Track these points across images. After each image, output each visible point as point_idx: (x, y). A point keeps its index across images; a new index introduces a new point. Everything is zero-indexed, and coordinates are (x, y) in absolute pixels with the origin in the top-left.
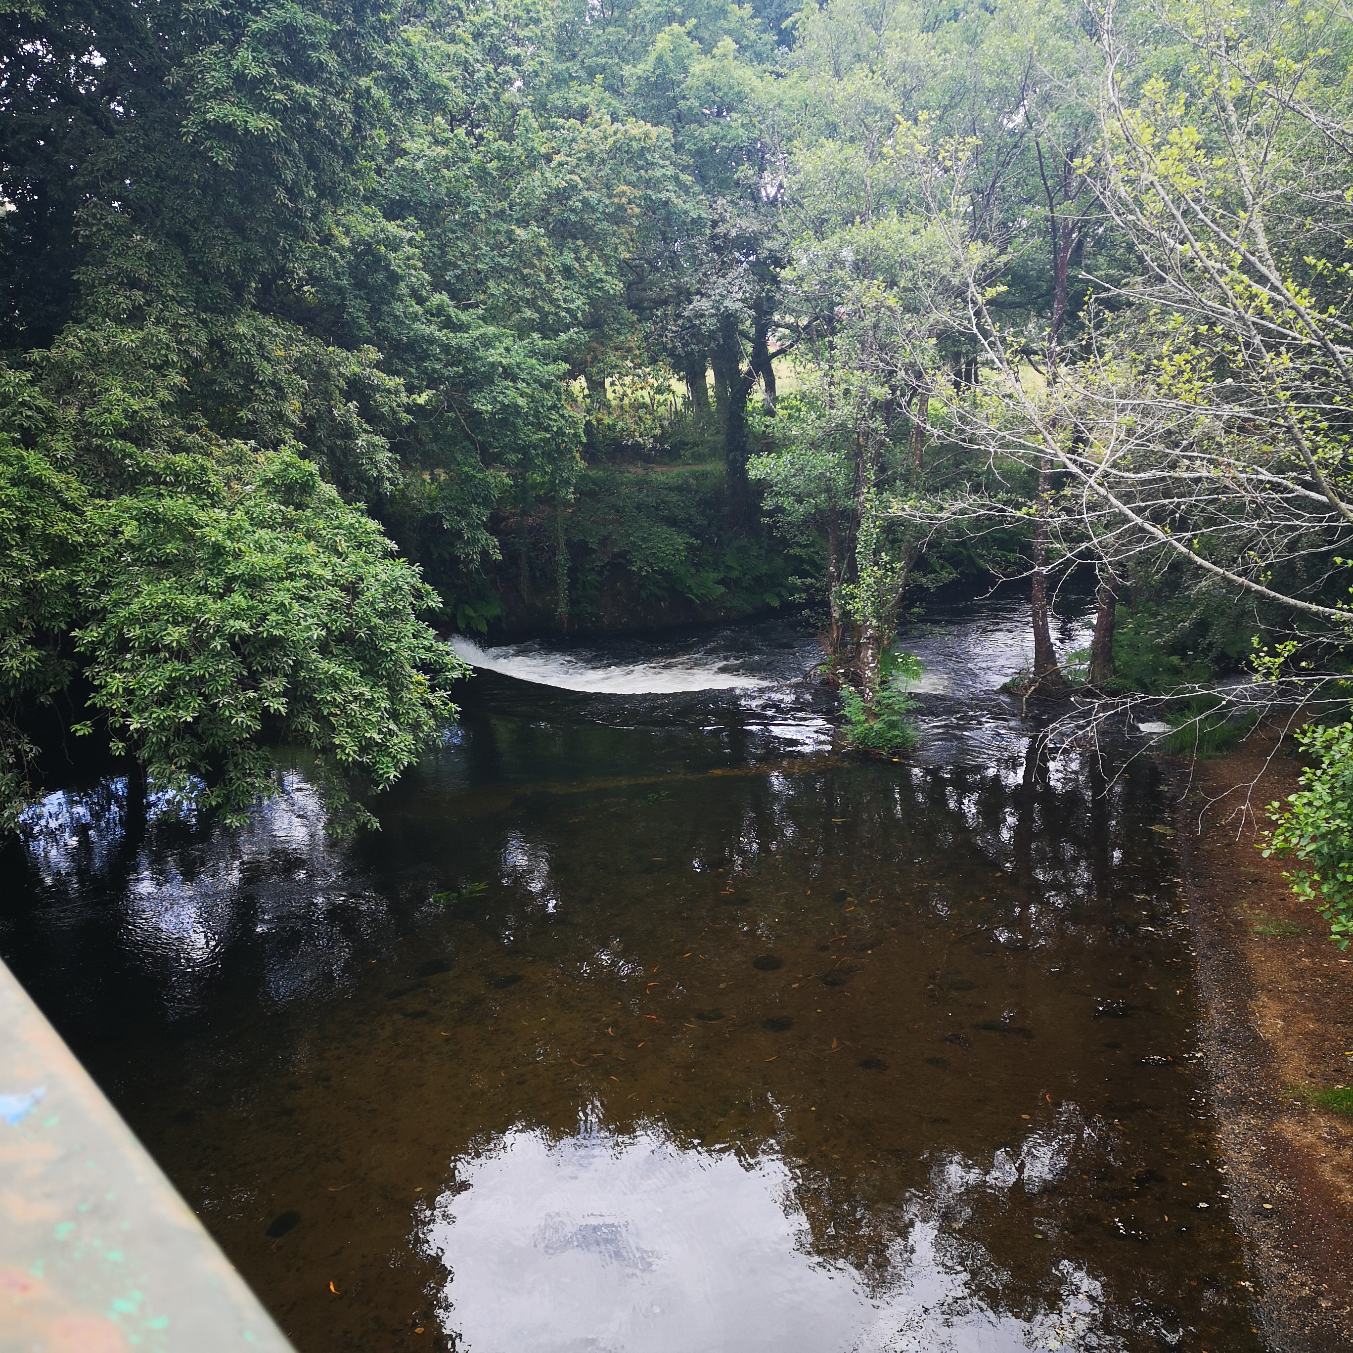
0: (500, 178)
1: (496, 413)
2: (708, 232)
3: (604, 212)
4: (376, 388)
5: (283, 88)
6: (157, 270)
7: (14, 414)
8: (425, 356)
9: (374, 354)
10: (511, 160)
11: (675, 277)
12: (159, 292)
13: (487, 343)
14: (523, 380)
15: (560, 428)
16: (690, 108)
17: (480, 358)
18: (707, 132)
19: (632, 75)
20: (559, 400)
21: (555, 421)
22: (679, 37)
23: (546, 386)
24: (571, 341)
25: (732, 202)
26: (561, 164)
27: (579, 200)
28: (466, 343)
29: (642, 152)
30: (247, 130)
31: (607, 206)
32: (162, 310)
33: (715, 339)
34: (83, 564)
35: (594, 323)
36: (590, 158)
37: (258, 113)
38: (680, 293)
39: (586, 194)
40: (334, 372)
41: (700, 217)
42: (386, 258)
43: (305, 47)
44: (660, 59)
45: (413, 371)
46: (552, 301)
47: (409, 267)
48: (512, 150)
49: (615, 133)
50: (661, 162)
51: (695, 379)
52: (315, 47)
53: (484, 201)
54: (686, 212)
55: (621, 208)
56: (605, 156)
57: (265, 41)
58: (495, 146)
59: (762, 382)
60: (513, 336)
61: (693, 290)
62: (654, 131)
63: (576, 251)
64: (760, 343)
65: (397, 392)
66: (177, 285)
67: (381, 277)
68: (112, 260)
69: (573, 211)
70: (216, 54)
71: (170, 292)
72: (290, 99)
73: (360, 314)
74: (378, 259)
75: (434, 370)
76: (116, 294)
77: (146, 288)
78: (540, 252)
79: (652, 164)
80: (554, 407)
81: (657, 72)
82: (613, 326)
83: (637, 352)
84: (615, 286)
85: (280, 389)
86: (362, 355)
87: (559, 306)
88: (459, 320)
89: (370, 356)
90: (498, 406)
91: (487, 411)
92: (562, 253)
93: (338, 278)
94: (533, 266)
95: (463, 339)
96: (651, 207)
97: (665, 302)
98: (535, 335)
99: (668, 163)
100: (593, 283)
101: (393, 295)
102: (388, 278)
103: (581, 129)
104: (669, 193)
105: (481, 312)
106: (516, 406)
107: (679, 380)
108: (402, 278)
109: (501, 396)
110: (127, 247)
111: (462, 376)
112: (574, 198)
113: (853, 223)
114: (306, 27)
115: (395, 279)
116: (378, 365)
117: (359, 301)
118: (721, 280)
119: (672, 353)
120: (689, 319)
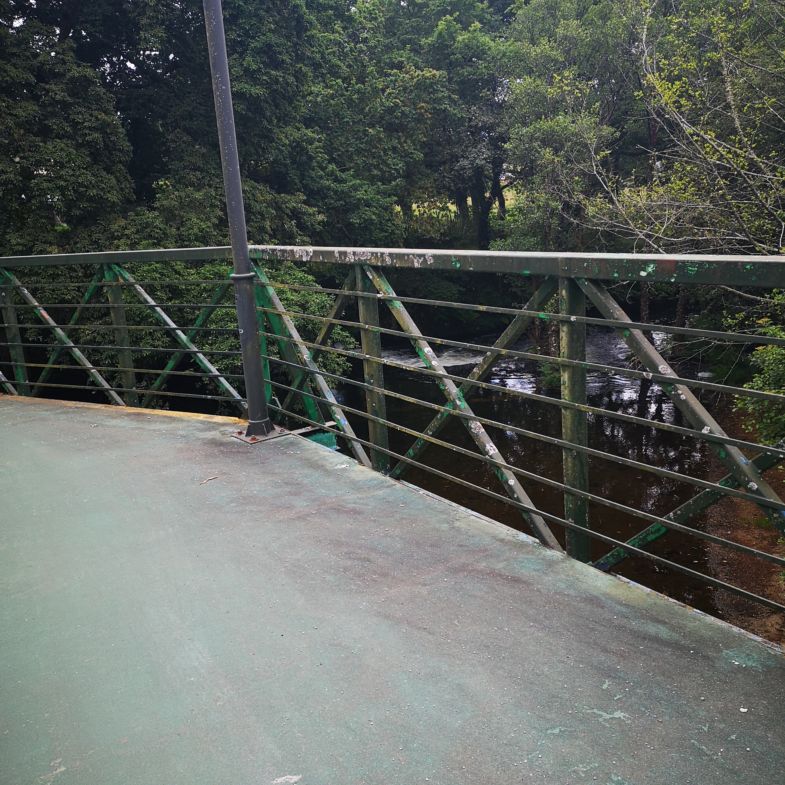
0: (360, 103)
1: (361, 224)
2: (467, 124)
3: (412, 117)
4: (304, 214)
5: (266, 74)
6: (206, 162)
7: (151, 232)
8: (326, 197)
9: (303, 197)
10: (365, 93)
11: (450, 149)
12: (207, 172)
13: (356, 188)
14: (374, 206)
15: (392, 231)
16: (457, 59)
17: (353, 196)
18: (466, 71)
19: (425, 43)
20: (392, 216)
21: (390, 227)
22: (450, 22)
23: (386, 209)
24: (397, 185)
25: (479, 108)
26: (389, 94)
27: (399, 112)
28: (346, 189)
29: (431, 85)
30: (250, 94)
31: (414, 114)
32: (209, 181)
33: (471, 181)
34: (185, 299)
35: (408, 176)
36: (405, 89)
37: (255, 86)
38: (452, 158)
39: (403, 108)
40: (284, 206)
41: (462, 117)
42: (307, 148)
43: (275, 53)
44: (440, 34)
45: (320, 204)
46: (388, 165)
47: (317, 153)
48: (366, 89)
49: (418, 76)
50: (441, 89)
51: (461, 203)
52: (280, 53)
53: (351, 116)
54: (455, 115)
55: (421, 114)
56: (412, 88)
57: (258, 52)
58: (357, 87)
59: (497, 203)
60: (368, 184)
61: (459, 155)
62: (437, 73)
63: (399, 138)
64: (496, 182)
65: (314, 215)
66: (216, 168)
67: (304, 158)
68: (186, 158)
69: (397, 118)
70: (235, 59)
71: (213, 172)
72: (269, 78)
73: (295, 177)
74: (303, 149)
75: (330, 204)
76: (188, 174)
77: (202, 171)
78: (380, 140)
79: (437, 90)
80: (389, 220)
81: (439, 41)
82: (418, 176)
83: (431, 189)
84: (419, 156)
85: (262, 215)
86: (297, 197)
87: (391, 168)
88: (341, 178)
89: (300, 197)
90: (362, 220)
91: (357, 223)
92: (391, 141)
93: (285, 160)
94: (377, 148)
95: (344, 187)
96: (436, 112)
97: (445, 163)
98: (379, 183)
99: (445, 89)
100: (408, 155)
101: (310, 167)
102: (308, 159)
103: (400, 75)
104: (446, 105)
105: (352, 173)
106: (371, 219)
107: (452, 204)
108: (314, 158)
109: (364, 215)
110: (193, 151)
111: (344, 206)
112: (397, 111)
113: (541, 120)
114: (276, 43)
115: (311, 158)
116: (305, 202)
117: (294, 171)
118: (474, 150)
119: (449, 189)
120: (457, 170)
